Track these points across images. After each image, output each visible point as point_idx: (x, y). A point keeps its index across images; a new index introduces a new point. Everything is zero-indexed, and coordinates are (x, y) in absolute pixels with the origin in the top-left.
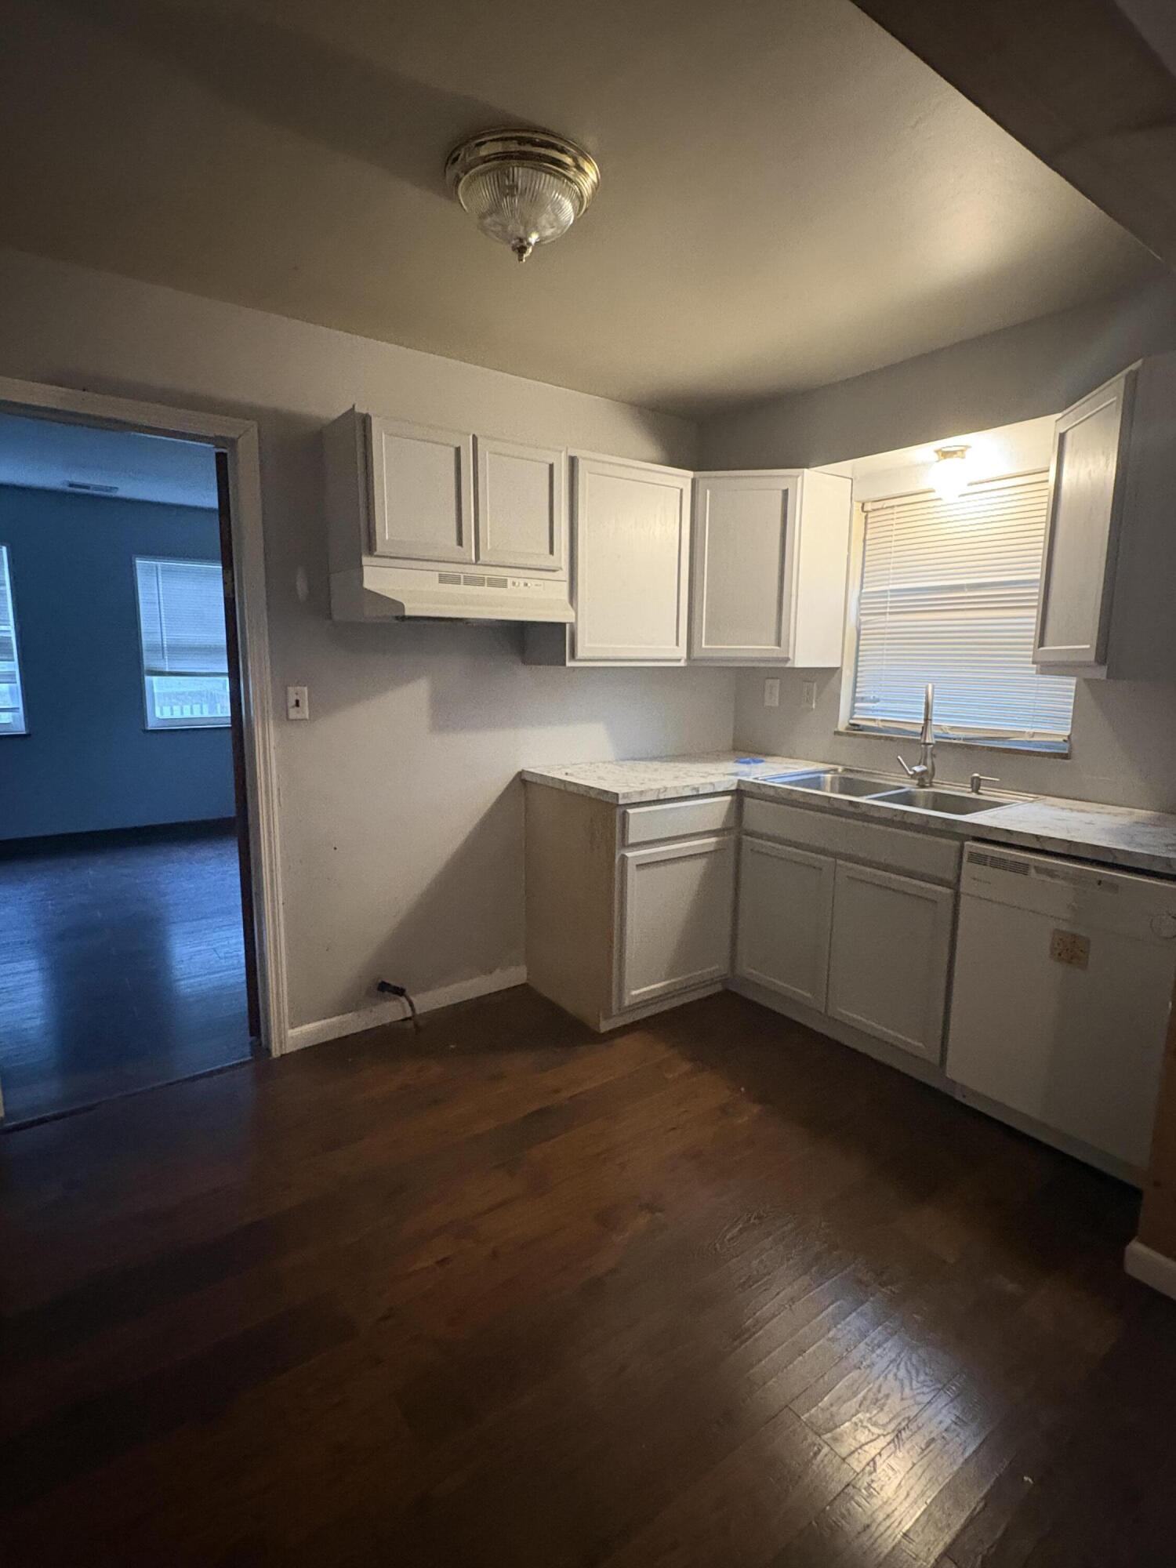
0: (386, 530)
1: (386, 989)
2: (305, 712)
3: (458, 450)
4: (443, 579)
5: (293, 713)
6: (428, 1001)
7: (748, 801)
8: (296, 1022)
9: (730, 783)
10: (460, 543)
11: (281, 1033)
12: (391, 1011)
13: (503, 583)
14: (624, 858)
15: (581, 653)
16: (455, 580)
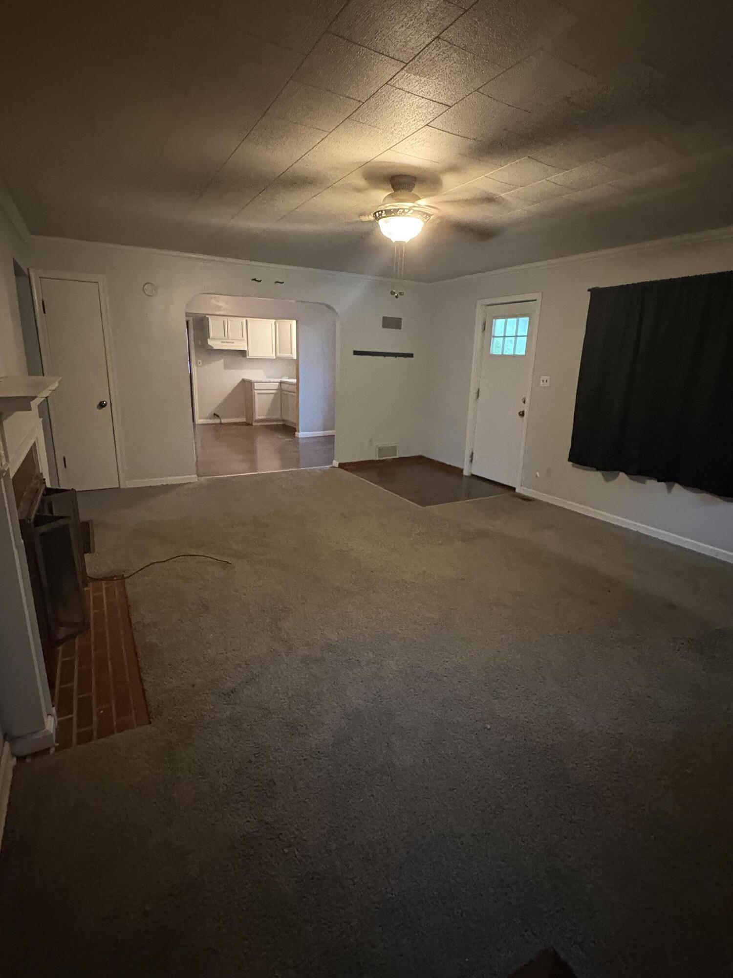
0: (211, 335)
1: (216, 416)
2: (201, 364)
3: (224, 321)
4: (222, 342)
5: (199, 365)
6: (224, 421)
7: (282, 384)
8: (200, 418)
9: (279, 381)
10: (225, 336)
11: (197, 421)
12: (217, 421)
13: (233, 343)
14: (254, 392)
15: (250, 354)
16: (224, 342)
